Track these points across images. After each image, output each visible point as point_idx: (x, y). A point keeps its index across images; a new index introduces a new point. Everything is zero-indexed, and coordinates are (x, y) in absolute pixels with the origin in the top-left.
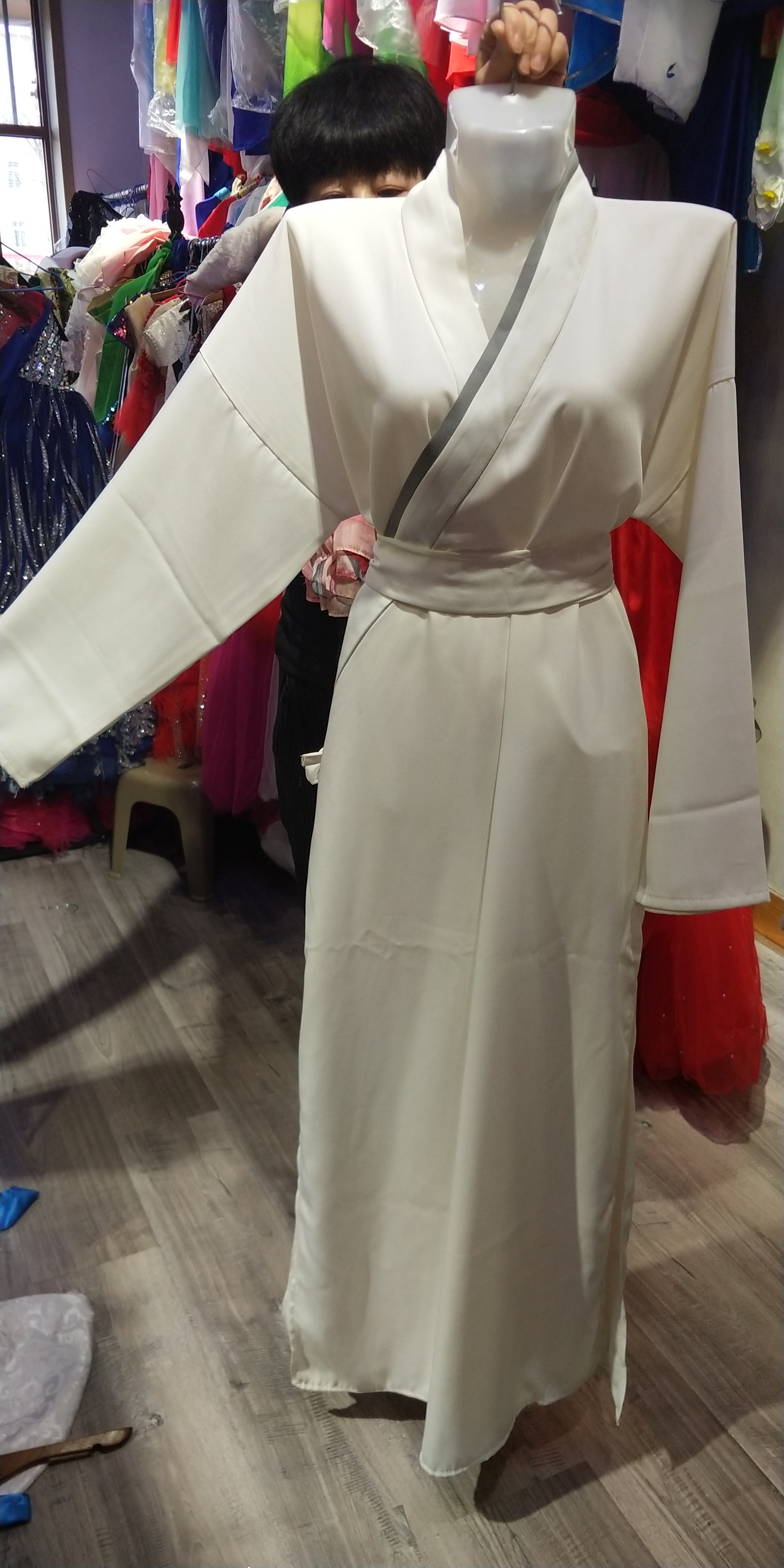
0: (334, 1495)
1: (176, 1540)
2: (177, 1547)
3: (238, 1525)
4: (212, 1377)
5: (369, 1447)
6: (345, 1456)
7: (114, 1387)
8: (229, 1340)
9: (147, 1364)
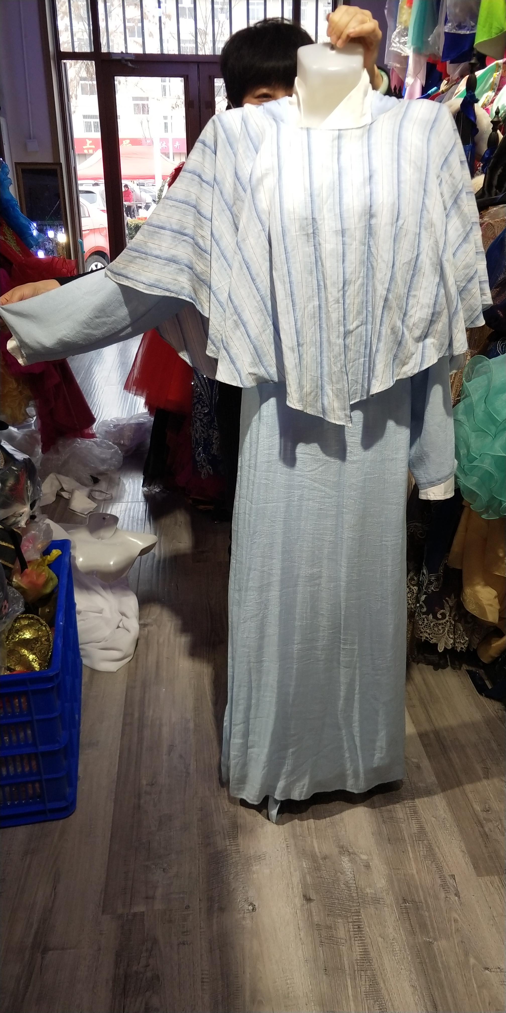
0: (355, 997)
1: (248, 993)
2: (247, 998)
3: (288, 997)
5: (385, 971)
6: (368, 972)
7: (232, 877)
8: (308, 867)
9: (254, 869)
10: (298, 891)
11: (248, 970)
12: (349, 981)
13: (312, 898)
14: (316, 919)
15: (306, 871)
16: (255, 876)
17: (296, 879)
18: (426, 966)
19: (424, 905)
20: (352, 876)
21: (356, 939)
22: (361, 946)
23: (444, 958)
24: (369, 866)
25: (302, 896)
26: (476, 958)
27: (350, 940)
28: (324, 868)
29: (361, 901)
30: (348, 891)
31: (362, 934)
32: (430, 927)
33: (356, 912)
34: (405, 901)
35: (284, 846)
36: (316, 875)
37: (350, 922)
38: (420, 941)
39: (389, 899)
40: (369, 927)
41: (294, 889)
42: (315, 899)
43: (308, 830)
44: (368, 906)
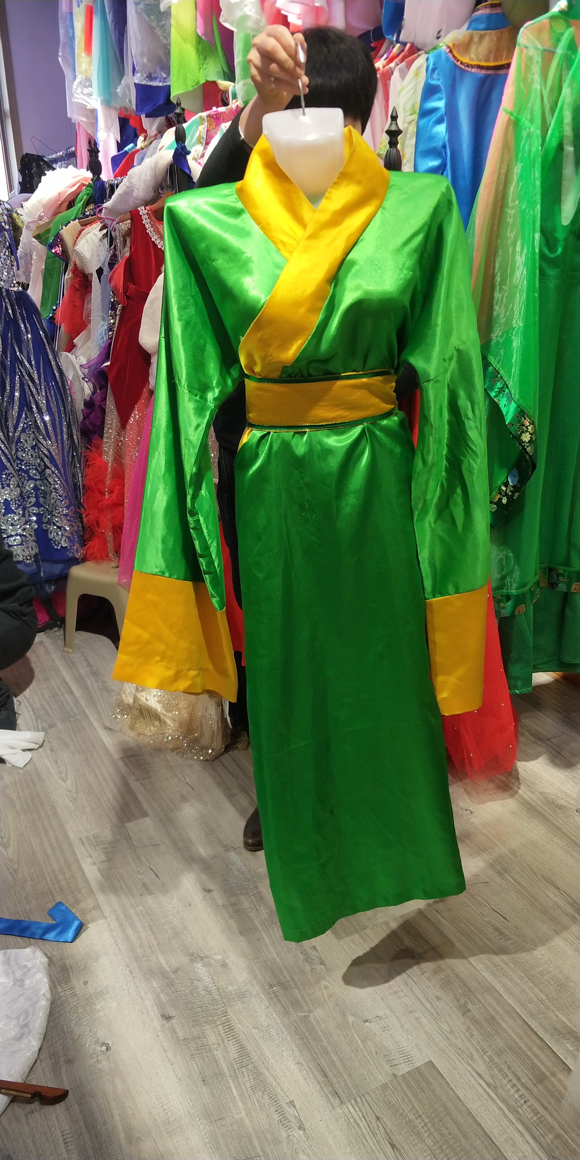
0: (241, 1095)
1: (122, 1135)
2: (123, 1141)
3: (169, 1122)
4: (147, 1013)
5: (267, 1059)
6: (250, 1066)
7: (73, 1024)
8: (159, 985)
9: (98, 1007)
10: (154, 1013)
11: (116, 1113)
12: (231, 1082)
13: (171, 1015)
14: (181, 1034)
15: (158, 990)
16: (101, 1014)
17: (149, 1001)
18: (307, 1039)
19: (292, 983)
20: (210, 979)
21: (229, 1039)
22: (236, 1044)
23: (323, 1026)
24: (226, 964)
25: (160, 1017)
26: (354, 1015)
27: (223, 1042)
28: (177, 982)
29: (225, 1001)
30: (209, 995)
31: (234, 1032)
32: (302, 1002)
33: (223, 1013)
34: (271, 986)
35: (127, 972)
36: (171, 991)
37: (219, 1025)
38: (295, 1018)
39: (256, 989)
40: (240, 1023)
41: (150, 1013)
42: (174, 1015)
43: (151, 948)
44: (234, 1003)
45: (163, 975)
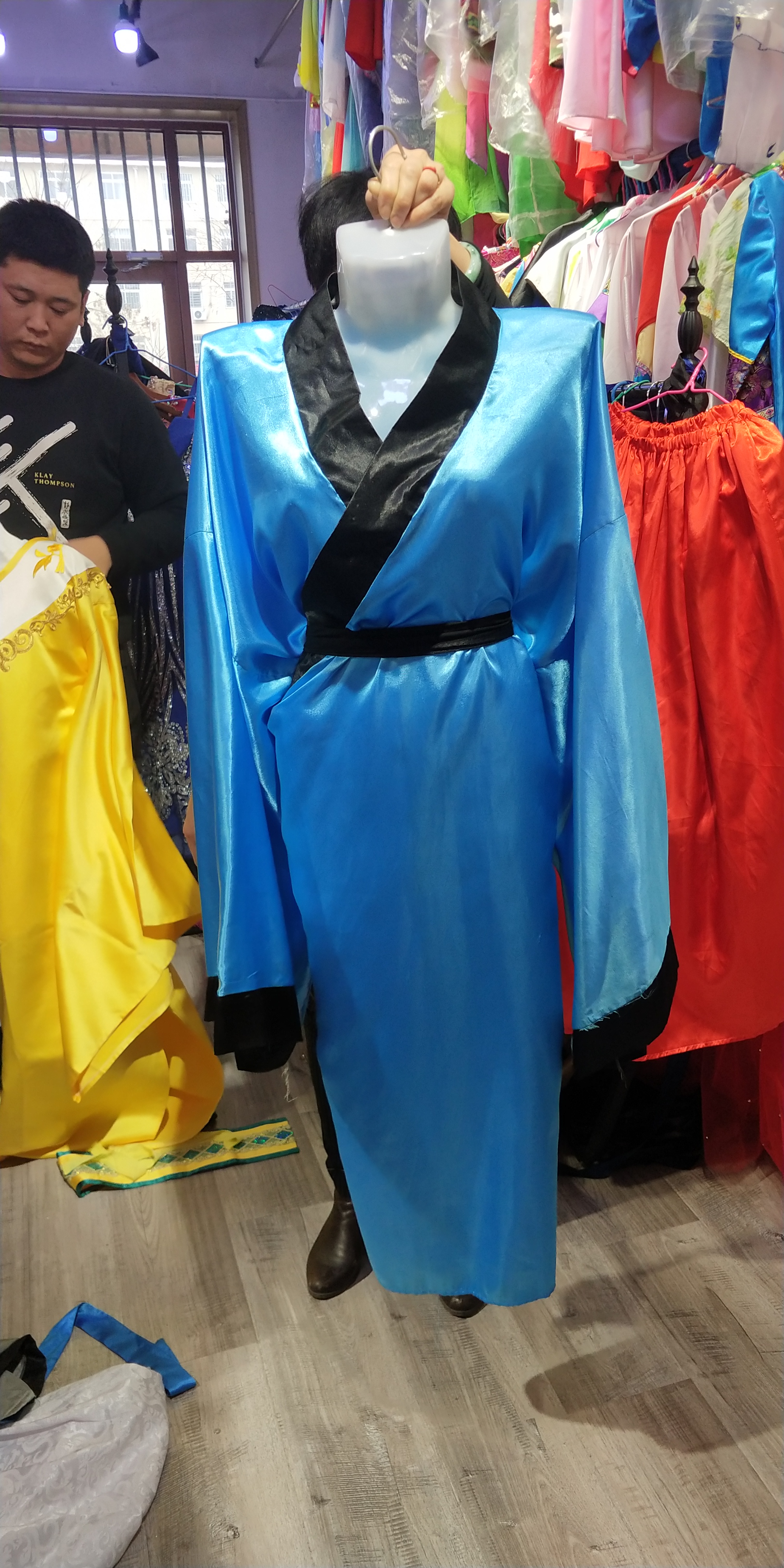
4: (294, 1489)
7: (195, 1492)
8: (315, 1450)
9: (231, 1471)
10: (303, 1491)
13: (325, 1498)
14: (334, 1529)
15: (313, 1457)
16: (233, 1482)
17: (298, 1472)
18: (506, 1562)
19: (495, 1472)
20: (384, 1451)
21: (398, 1546)
22: (408, 1555)
23: (531, 1545)
24: (409, 1431)
25: (310, 1498)
26: (577, 1535)
27: (390, 1549)
28: (339, 1448)
29: (400, 1486)
30: (380, 1475)
31: (407, 1536)
32: (506, 1504)
33: (395, 1505)
34: (466, 1472)
35: (275, 1426)
36: (329, 1461)
37: (387, 1522)
38: (494, 1528)
39: (443, 1475)
40: (416, 1524)
41: (297, 1490)
42: (329, 1498)
43: (310, 1393)
44: (412, 1492)
45: (322, 1435)
